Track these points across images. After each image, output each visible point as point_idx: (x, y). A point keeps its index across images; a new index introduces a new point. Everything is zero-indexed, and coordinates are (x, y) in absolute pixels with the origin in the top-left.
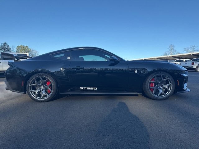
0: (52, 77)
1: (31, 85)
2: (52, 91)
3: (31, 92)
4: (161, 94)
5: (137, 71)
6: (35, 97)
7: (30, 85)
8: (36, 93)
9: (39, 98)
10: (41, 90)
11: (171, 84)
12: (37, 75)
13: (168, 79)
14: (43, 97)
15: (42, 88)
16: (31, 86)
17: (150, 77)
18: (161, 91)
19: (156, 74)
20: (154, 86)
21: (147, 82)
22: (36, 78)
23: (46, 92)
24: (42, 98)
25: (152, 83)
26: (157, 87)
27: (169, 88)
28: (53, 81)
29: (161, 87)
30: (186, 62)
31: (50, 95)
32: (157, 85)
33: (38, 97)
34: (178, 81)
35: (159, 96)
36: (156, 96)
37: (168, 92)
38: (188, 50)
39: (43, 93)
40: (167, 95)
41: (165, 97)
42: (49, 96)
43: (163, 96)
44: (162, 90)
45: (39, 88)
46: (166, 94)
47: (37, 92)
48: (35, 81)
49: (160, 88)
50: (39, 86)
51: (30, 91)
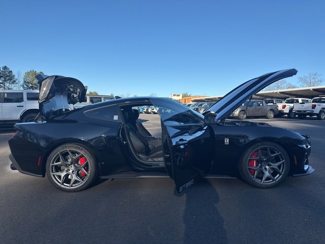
0: (87, 150)
1: (53, 163)
2: (89, 175)
3: (54, 175)
4: (268, 179)
5: (228, 141)
6: (60, 183)
7: (51, 164)
8: (62, 178)
9: (67, 186)
10: (71, 171)
11: (283, 163)
12: (63, 148)
13: (280, 154)
14: (74, 183)
15: (72, 168)
16: (53, 166)
17: (250, 150)
18: (267, 174)
19: (259, 146)
20: (257, 165)
21: (244, 159)
22: (61, 153)
23: (78, 175)
24: (72, 186)
25: (254, 160)
26: (261, 167)
27: (280, 168)
28: (90, 158)
29: (267, 167)
30: (303, 103)
31: (86, 179)
32: (261, 164)
33: (64, 184)
34: (295, 157)
35: (263, 182)
36: (258, 181)
37: (278, 175)
38: (305, 80)
39: (74, 177)
40: (277, 180)
41: (274, 183)
42: (84, 182)
43: (270, 182)
44: (269, 172)
45: (66, 169)
46: (275, 178)
47: (63, 174)
48: (59, 157)
49: (266, 169)
50: (67, 166)
51: (52, 174)
